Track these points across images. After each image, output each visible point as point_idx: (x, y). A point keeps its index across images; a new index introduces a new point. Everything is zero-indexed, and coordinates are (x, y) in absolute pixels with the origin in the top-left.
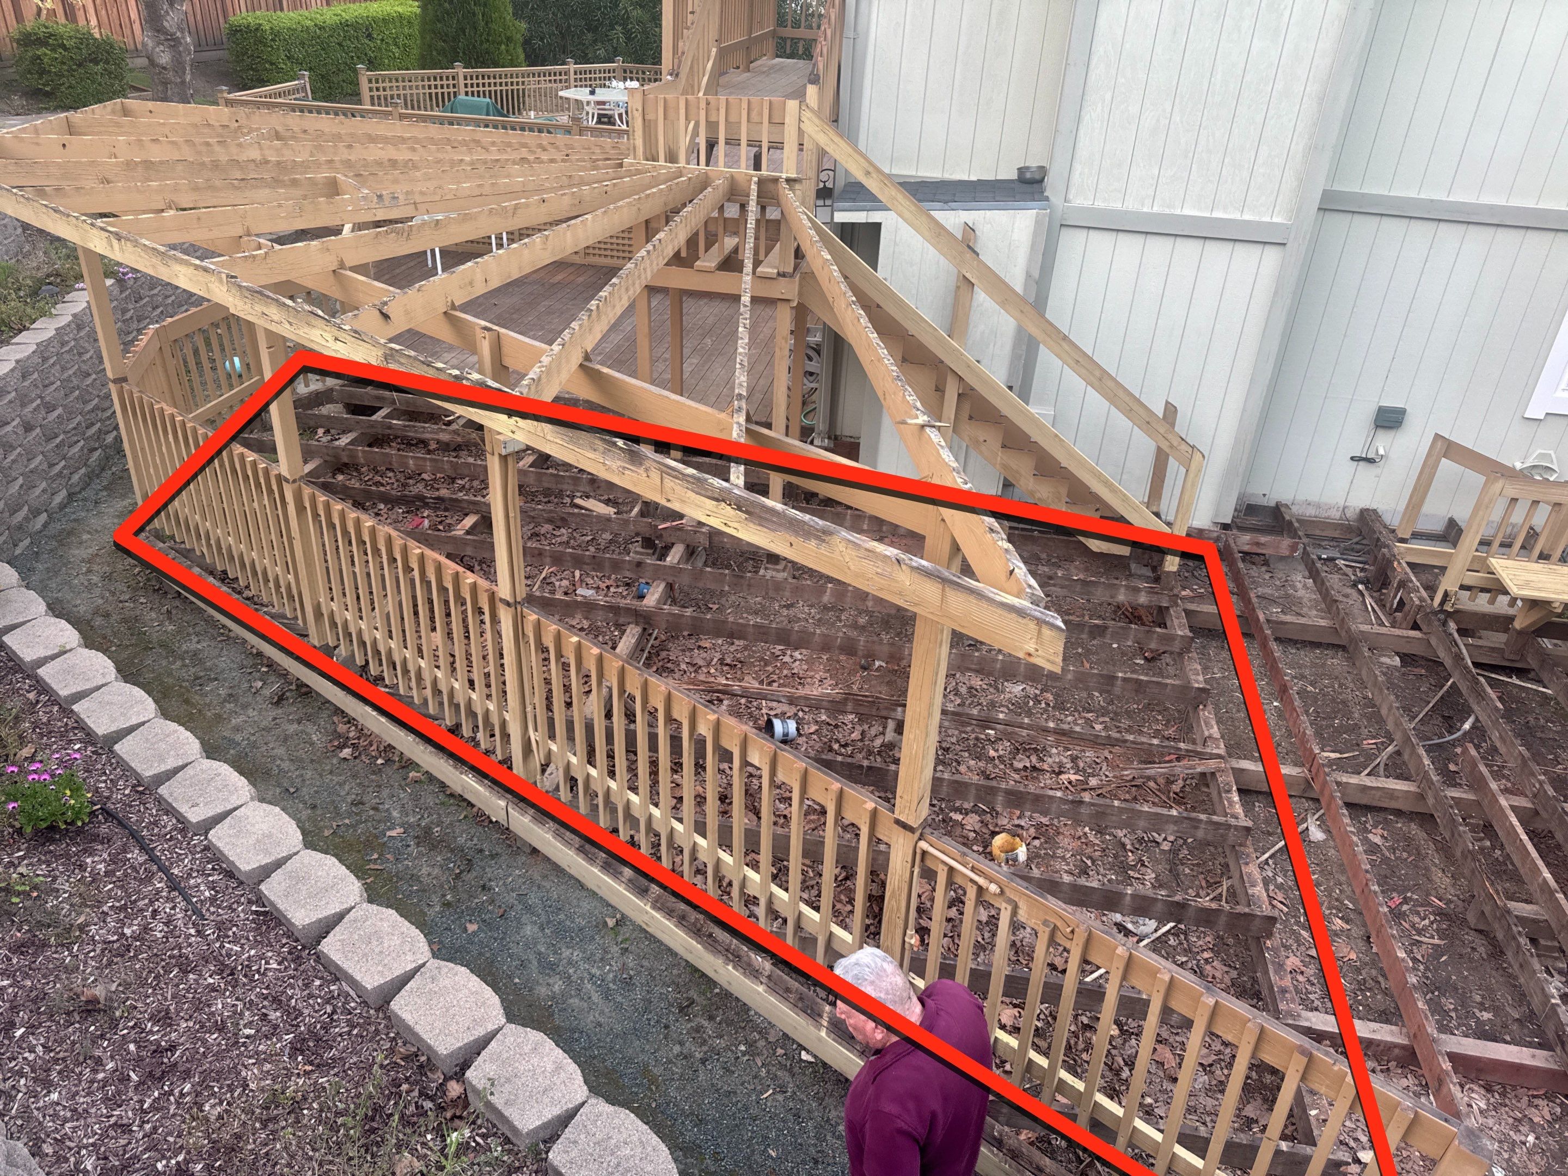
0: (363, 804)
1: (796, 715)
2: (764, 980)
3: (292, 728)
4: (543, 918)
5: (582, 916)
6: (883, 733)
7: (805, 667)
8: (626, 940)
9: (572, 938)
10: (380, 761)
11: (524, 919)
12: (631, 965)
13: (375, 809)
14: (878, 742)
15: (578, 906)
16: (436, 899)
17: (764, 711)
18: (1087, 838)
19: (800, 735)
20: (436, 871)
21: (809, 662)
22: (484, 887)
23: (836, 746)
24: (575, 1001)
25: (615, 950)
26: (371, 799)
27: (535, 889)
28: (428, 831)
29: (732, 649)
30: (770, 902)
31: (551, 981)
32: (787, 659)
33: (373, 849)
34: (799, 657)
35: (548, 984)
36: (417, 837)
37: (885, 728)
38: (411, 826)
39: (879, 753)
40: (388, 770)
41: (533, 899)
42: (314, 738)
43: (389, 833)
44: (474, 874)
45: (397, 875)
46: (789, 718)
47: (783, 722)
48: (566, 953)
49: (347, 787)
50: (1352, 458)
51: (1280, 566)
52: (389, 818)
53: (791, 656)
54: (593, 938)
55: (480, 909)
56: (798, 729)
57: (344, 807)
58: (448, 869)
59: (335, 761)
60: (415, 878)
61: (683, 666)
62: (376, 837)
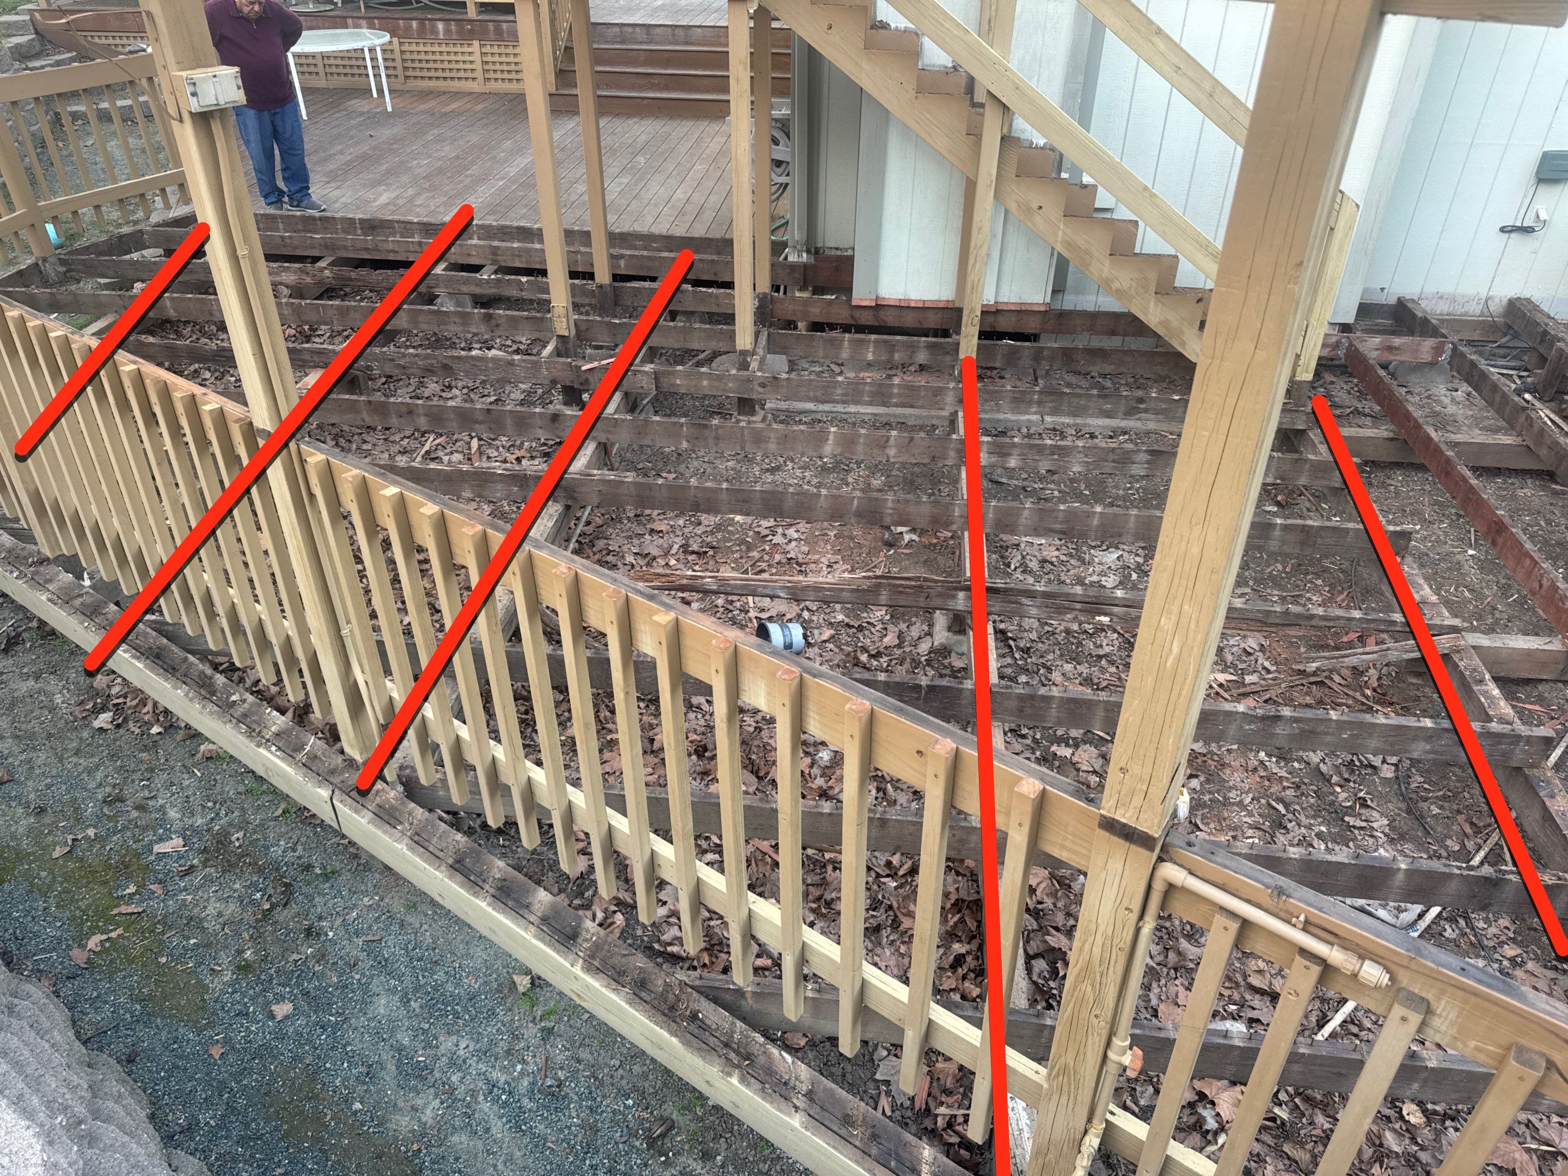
0: (122, 801)
1: (799, 616)
2: (800, 1102)
3: (24, 687)
4: (408, 981)
5: (474, 973)
6: (930, 634)
7: (806, 549)
8: (550, 1013)
9: (457, 1016)
10: (155, 730)
11: (375, 986)
12: (560, 1058)
13: (140, 808)
14: (924, 647)
15: (468, 955)
16: (225, 958)
17: (752, 614)
18: (1266, 768)
19: (809, 644)
20: (232, 909)
21: (811, 541)
22: (309, 932)
23: (864, 658)
24: (460, 1140)
25: (531, 1032)
26: (135, 792)
27: (395, 928)
28: (222, 839)
29: (699, 530)
30: (803, 960)
31: (419, 1102)
32: (778, 539)
33: (129, 877)
34: (796, 536)
35: (414, 1109)
36: (205, 850)
37: (931, 625)
38: (196, 831)
39: (929, 663)
40: (168, 744)
41: (392, 947)
42: (58, 699)
43: (158, 848)
44: (294, 908)
45: (163, 922)
46: (790, 620)
47: (783, 626)
48: (447, 1043)
49: (99, 775)
50: (1502, 230)
51: (1413, 379)
52: (163, 821)
53: (784, 535)
54: (492, 1013)
55: (302, 971)
56: (805, 636)
57: (90, 809)
58: (253, 902)
59: (85, 734)
60: (193, 923)
61: (630, 559)
62: (138, 855)
